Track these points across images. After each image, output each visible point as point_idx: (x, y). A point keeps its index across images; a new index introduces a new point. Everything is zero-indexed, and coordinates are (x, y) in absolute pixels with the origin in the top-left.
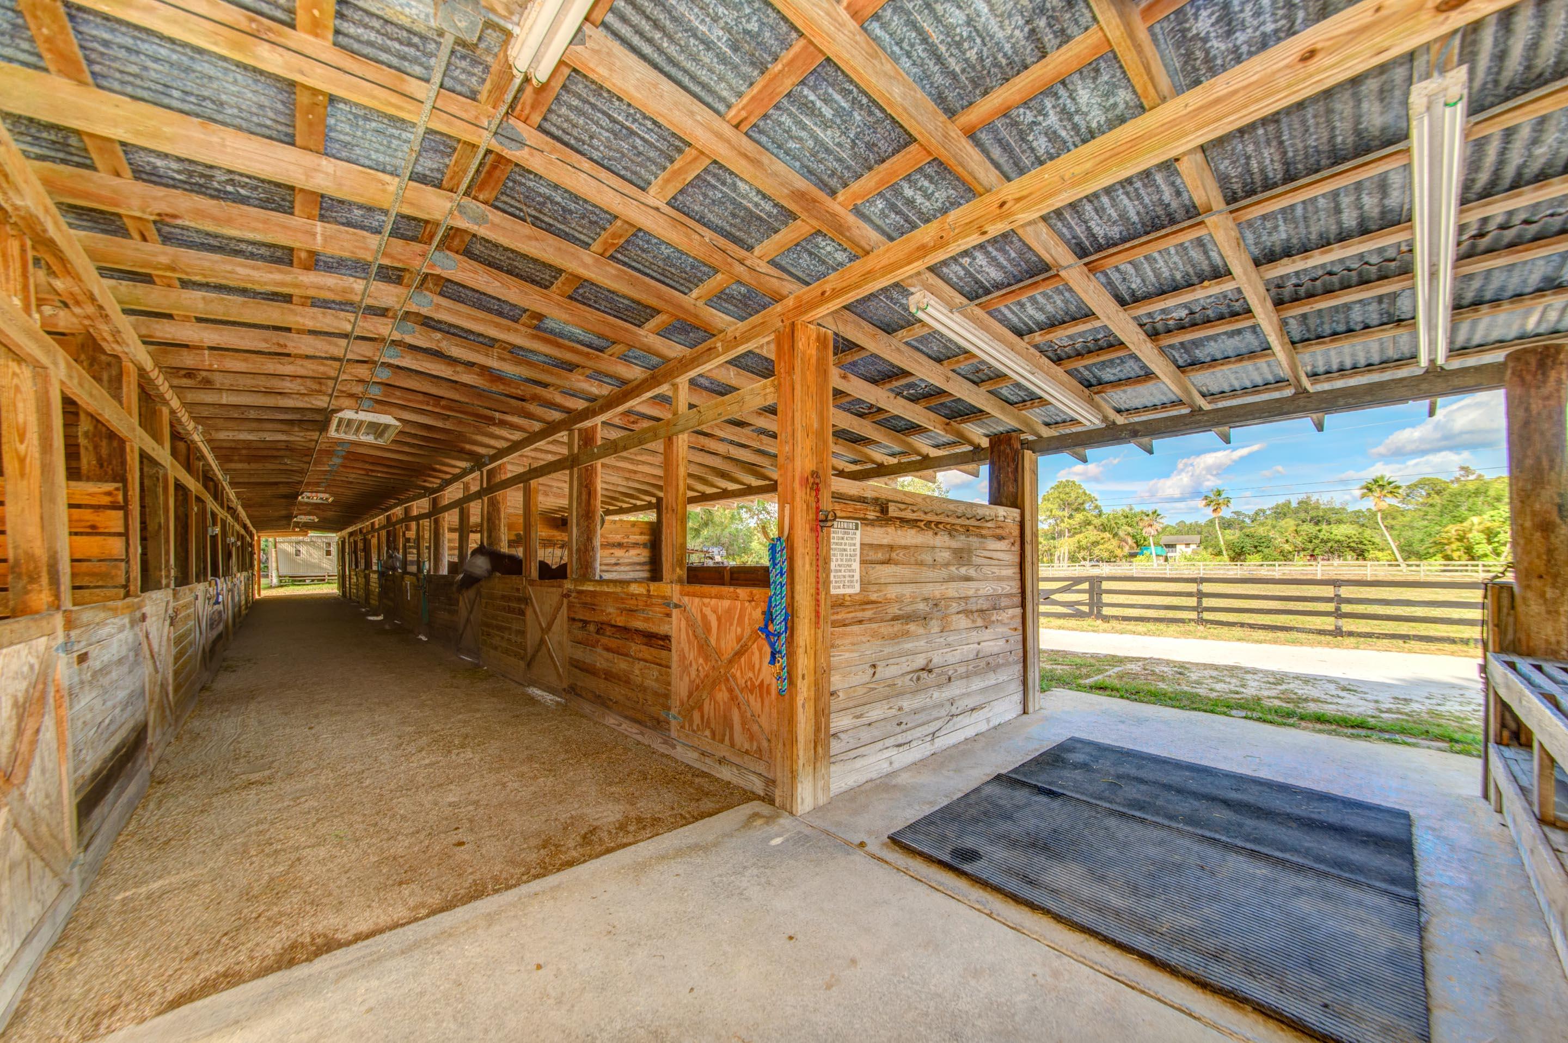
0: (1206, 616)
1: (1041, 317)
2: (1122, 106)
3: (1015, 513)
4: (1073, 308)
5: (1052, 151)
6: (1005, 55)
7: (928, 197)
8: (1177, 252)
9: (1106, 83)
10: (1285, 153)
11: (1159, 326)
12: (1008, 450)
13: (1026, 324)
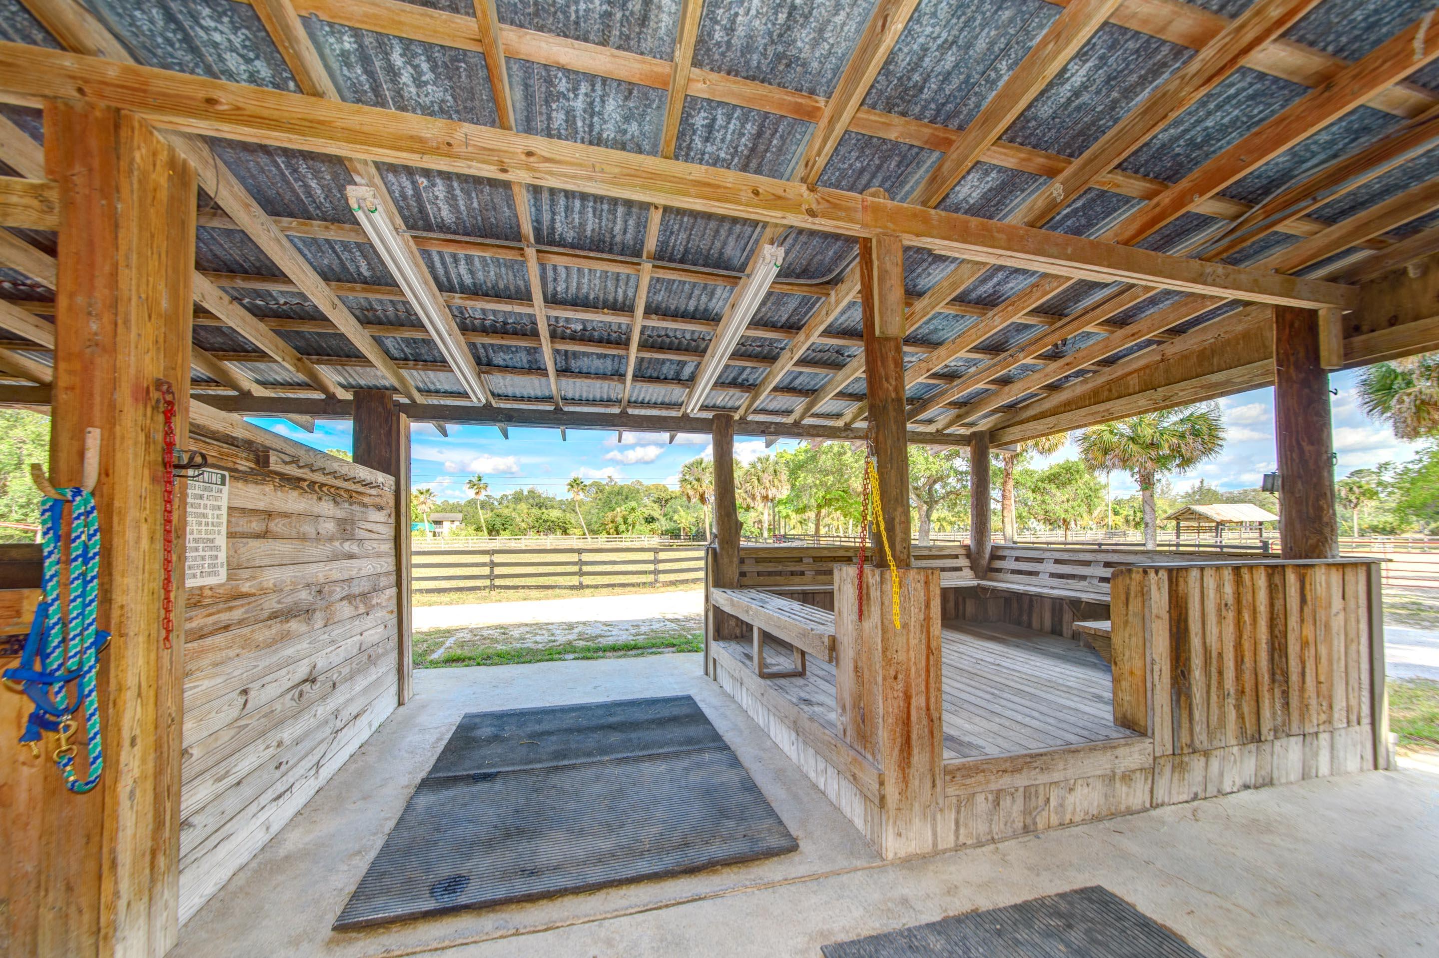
0: (497, 582)
1: (468, 280)
2: (628, 136)
3: (390, 480)
4: (501, 285)
5: (563, 132)
6: (577, 11)
7: (420, 84)
8: (600, 277)
9: (630, 109)
10: (688, 242)
11: (559, 330)
12: (380, 409)
13: (449, 280)
